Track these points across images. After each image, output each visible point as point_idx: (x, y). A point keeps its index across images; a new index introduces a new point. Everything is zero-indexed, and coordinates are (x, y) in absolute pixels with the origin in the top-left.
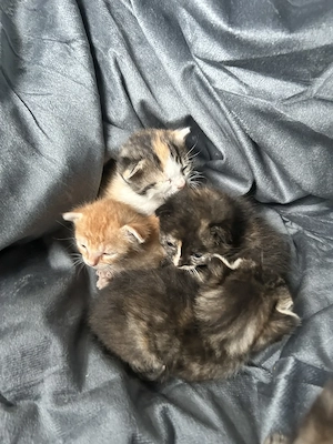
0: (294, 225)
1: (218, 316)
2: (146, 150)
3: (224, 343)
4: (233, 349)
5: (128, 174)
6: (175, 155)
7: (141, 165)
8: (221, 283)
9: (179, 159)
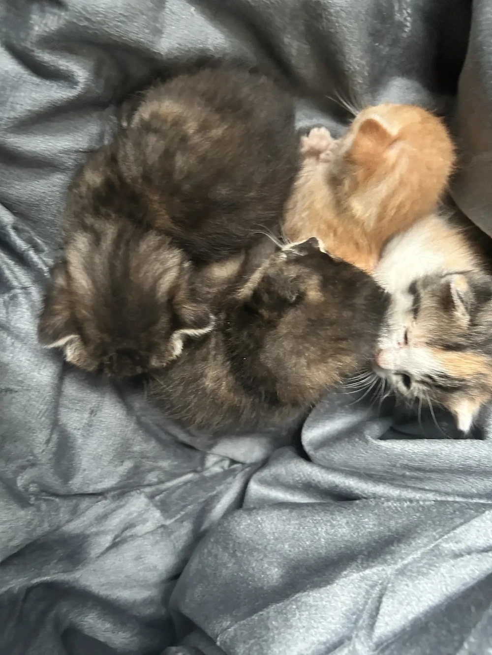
0: (217, 469)
1: (134, 263)
2: (480, 339)
3: (97, 239)
4: (82, 242)
5: (459, 287)
6: (441, 382)
7: (462, 316)
8: (171, 302)
9: (430, 381)
